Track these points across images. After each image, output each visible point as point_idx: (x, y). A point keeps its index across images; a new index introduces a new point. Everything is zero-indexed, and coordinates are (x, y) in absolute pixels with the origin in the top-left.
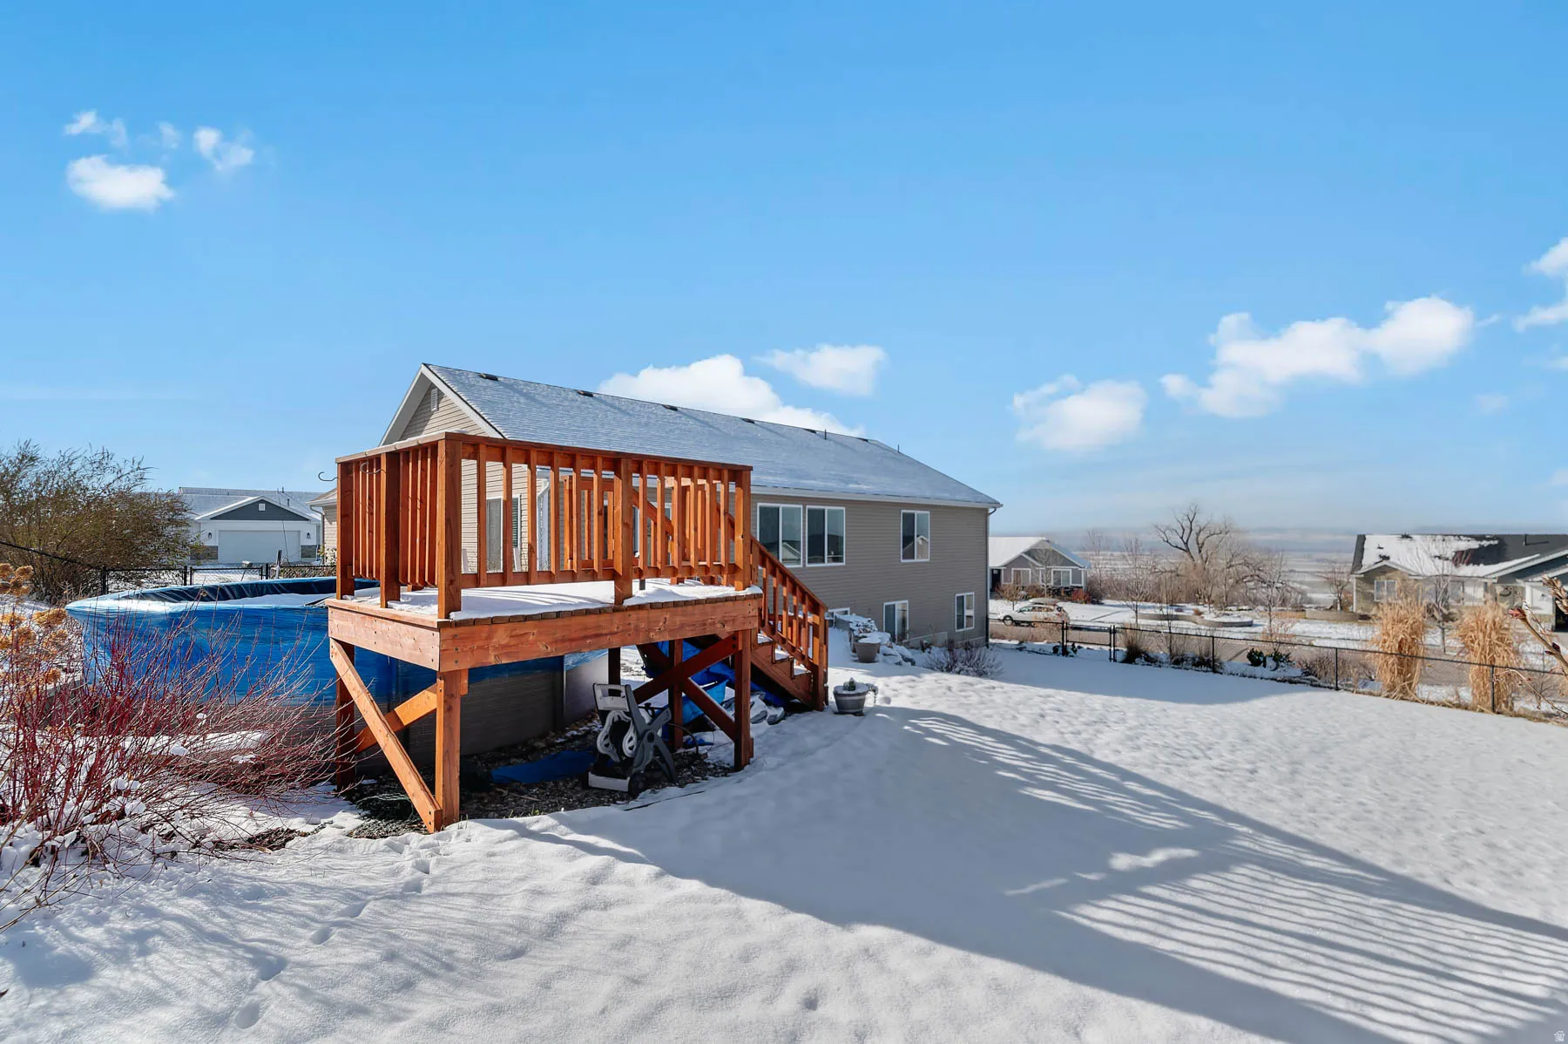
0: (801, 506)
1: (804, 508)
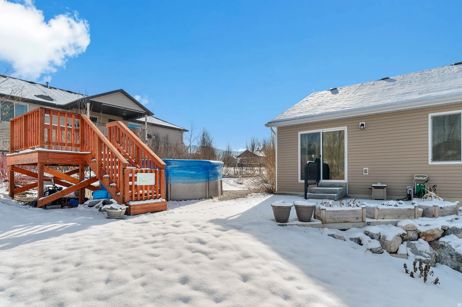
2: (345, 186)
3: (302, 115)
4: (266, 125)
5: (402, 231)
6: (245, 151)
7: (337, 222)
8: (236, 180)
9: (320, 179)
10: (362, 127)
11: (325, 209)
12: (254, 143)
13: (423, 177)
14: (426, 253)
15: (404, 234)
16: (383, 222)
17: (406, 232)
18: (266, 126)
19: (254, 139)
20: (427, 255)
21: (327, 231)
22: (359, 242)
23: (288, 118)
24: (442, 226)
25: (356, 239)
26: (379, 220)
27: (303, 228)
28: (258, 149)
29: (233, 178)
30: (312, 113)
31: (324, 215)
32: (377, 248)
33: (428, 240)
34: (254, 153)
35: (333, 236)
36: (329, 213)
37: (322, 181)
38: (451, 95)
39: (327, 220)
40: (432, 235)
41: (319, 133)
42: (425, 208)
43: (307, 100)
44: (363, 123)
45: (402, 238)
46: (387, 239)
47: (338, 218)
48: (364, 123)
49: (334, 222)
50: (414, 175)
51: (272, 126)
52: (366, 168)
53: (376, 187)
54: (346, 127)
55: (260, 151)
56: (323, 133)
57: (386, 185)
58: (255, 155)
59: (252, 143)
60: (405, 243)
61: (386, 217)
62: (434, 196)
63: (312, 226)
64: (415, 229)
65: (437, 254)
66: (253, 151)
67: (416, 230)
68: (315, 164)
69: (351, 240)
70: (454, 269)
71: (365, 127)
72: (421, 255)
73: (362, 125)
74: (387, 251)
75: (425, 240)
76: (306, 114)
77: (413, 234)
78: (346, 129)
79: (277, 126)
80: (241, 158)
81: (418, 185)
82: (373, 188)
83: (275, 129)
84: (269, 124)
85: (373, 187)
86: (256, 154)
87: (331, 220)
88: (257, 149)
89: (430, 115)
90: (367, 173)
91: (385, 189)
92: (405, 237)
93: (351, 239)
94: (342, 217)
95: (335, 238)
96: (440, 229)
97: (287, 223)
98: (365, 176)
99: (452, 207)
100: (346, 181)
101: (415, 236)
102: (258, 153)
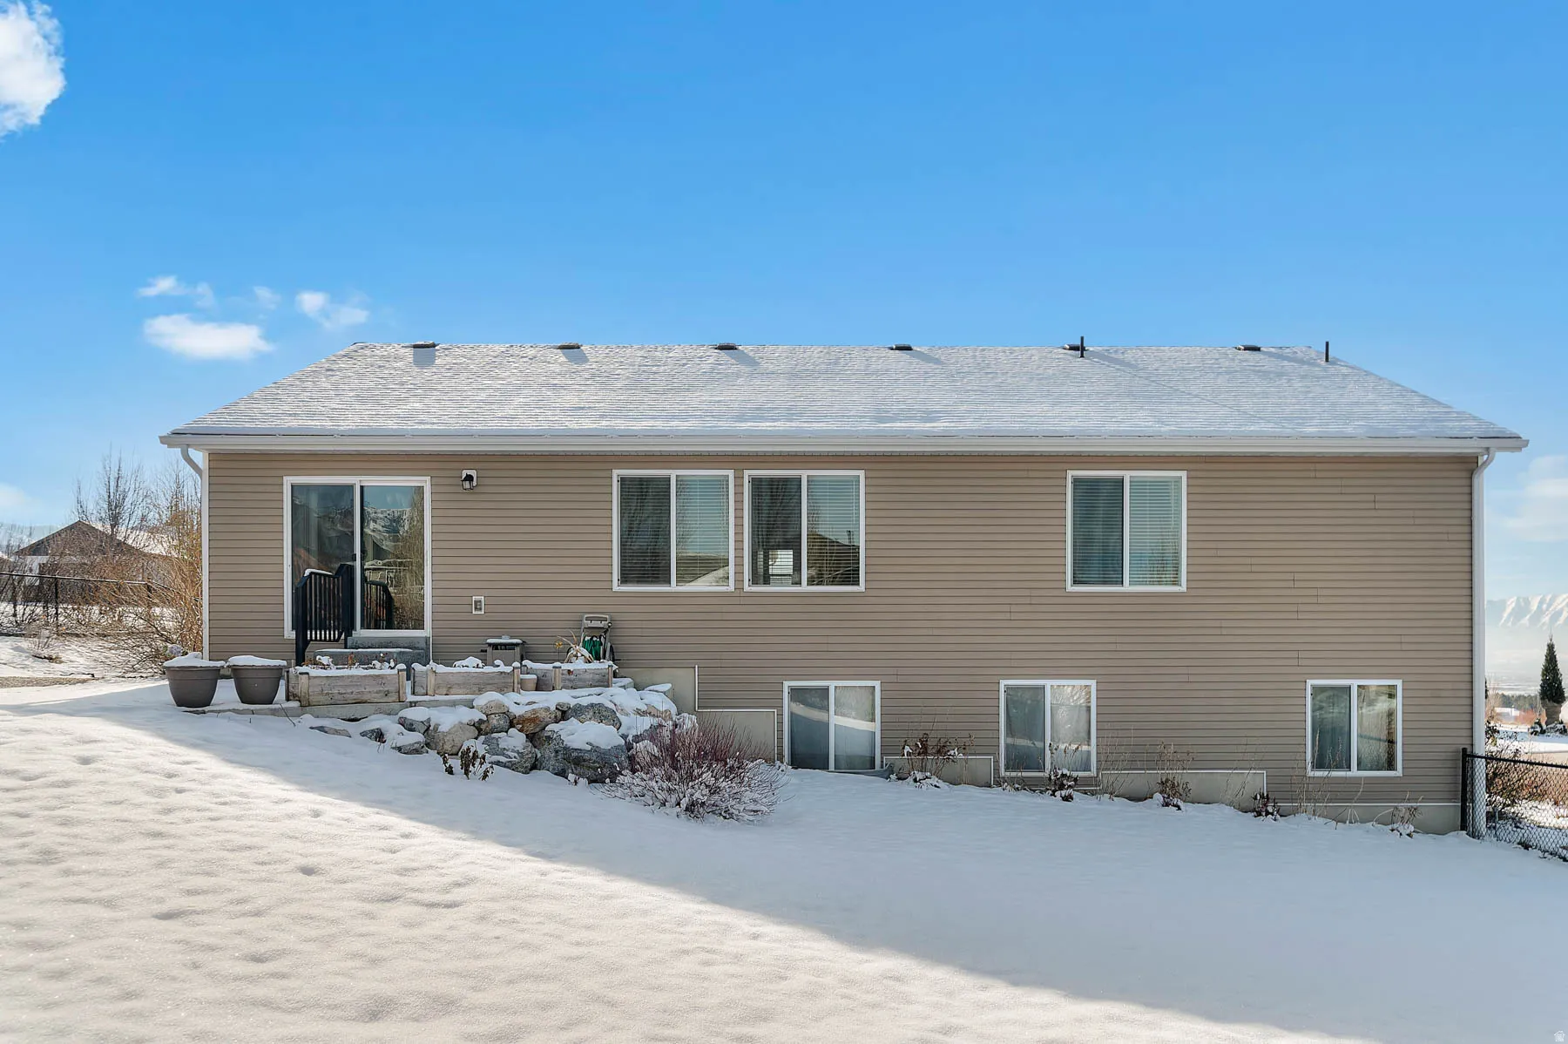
0: (731, 473)
1: (739, 478)
2: (424, 645)
3: (294, 423)
4: (163, 440)
5: (477, 715)
6: (71, 528)
7: (338, 702)
8: (25, 644)
9: (353, 627)
10: (467, 484)
11: (307, 673)
12: (121, 489)
13: (602, 620)
14: (513, 751)
15: (481, 721)
16: (445, 701)
17: (485, 718)
18: (162, 442)
19: (122, 469)
20: (512, 754)
21: (308, 719)
22: (379, 736)
23: (247, 425)
24: (558, 704)
25: (373, 731)
26: (437, 697)
27: (247, 717)
28: (143, 518)
29: (7, 638)
30: (328, 424)
31: (306, 686)
32: (413, 745)
33: (527, 731)
34: (120, 537)
35: (321, 729)
36: (317, 681)
37: (360, 633)
38: (648, 435)
39: (313, 699)
40: (533, 720)
41: (351, 488)
42: (540, 674)
43: (328, 370)
44: (469, 472)
45: (479, 730)
46: (441, 729)
47: (342, 694)
48: (473, 473)
49: (332, 702)
50: (582, 617)
51: (188, 446)
52: (478, 598)
53: (495, 646)
54: (428, 478)
55: (153, 531)
56: (362, 487)
57: (519, 641)
58: (122, 547)
59: (112, 491)
60: (482, 738)
61: (452, 691)
62: (582, 655)
63: (274, 712)
64: (506, 711)
65: (539, 755)
66: (113, 526)
67: (506, 713)
68: (334, 578)
69: (363, 736)
70: (556, 774)
71: (475, 483)
72: (503, 755)
73: (469, 478)
74: (438, 753)
75: (521, 730)
76: (310, 423)
77: (498, 720)
78: (428, 483)
79: (206, 450)
80: (43, 559)
81: (587, 638)
82: (489, 649)
83: (200, 457)
84: (175, 438)
85: (490, 645)
86: (130, 542)
87: (322, 699)
88: (135, 521)
89: (617, 473)
90: (481, 609)
91: (518, 649)
92: (483, 727)
93: (363, 734)
94: (349, 691)
95: (326, 732)
96: (553, 708)
97: (206, 709)
98: (478, 619)
99: (595, 672)
100: (427, 632)
101: (503, 723)
102: (137, 540)
